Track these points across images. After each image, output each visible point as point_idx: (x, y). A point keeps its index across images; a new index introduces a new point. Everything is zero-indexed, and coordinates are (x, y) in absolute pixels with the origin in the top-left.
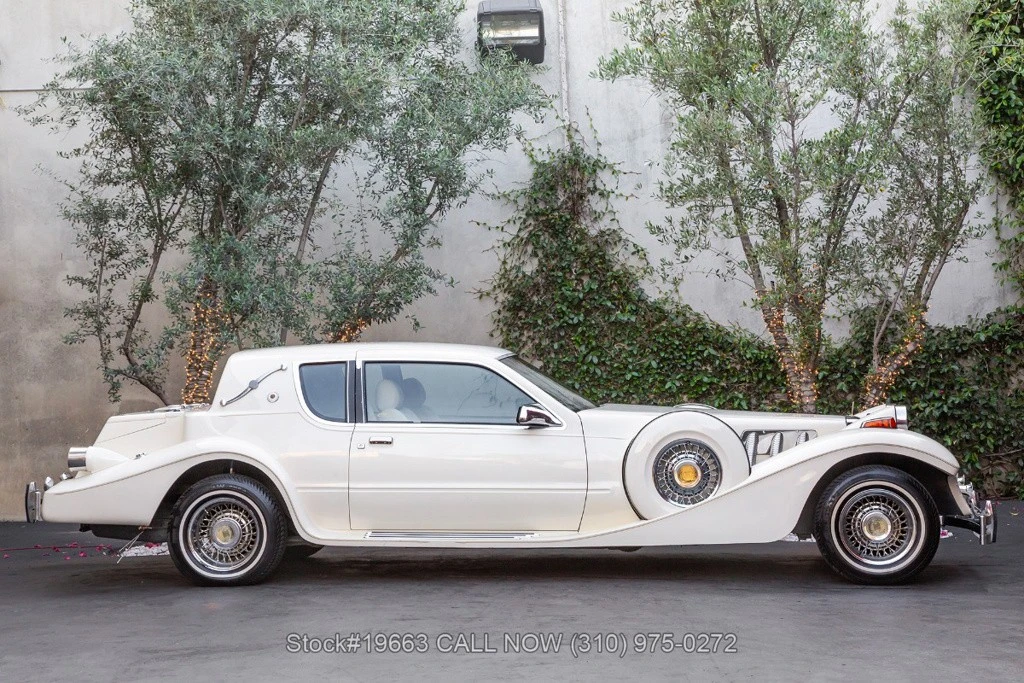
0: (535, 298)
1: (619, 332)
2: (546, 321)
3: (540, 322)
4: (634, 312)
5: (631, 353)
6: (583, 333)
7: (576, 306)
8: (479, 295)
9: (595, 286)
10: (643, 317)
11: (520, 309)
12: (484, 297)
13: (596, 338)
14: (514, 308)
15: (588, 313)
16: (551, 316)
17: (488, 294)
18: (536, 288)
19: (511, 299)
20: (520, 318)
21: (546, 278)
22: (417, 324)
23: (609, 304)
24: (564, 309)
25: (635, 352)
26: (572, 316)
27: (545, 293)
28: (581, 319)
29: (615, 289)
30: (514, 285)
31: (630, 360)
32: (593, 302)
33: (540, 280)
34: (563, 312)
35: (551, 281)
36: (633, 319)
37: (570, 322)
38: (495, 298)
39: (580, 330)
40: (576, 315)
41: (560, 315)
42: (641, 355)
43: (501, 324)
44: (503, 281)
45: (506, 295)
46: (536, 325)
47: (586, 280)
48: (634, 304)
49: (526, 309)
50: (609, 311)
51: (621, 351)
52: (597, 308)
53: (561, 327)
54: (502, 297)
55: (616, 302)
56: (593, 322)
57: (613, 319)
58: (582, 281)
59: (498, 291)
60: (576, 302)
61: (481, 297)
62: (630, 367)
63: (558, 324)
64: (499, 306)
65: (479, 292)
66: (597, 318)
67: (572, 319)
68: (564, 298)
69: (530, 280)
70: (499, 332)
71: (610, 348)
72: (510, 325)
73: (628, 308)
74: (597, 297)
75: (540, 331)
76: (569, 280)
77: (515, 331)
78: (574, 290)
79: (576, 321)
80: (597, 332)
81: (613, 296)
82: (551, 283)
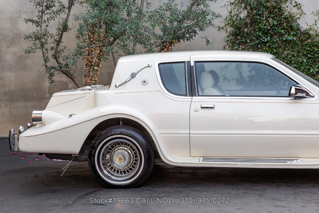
0: (246, 30)
1: (287, 45)
2: (251, 40)
3: (248, 41)
4: (294, 35)
5: (293, 56)
6: (270, 46)
7: (266, 33)
8: (218, 28)
9: (275, 23)
10: (299, 38)
11: (238, 35)
12: (221, 30)
13: (275, 48)
14: (235, 35)
15: (272, 36)
16: (254, 38)
17: (223, 28)
18: (246, 24)
19: (234, 30)
20: (238, 39)
21: (251, 20)
22: (208, 41)
23: (283, 31)
24: (260, 34)
25: (295, 55)
26: (264, 38)
27: (250, 27)
28: (269, 39)
29: (285, 24)
30: (235, 23)
31: (293, 59)
32: (274, 31)
33: (248, 21)
34: (260, 36)
35: (253, 21)
36: (295, 38)
37: (263, 41)
38: (226, 30)
39: (268, 45)
40: (266, 37)
41: (258, 37)
42: (298, 56)
43: (229, 43)
44: (230, 22)
45: (231, 28)
46: (246, 42)
47: (270, 20)
48: (295, 31)
49: (242, 35)
50: (282, 35)
51: (288, 54)
52: (276, 34)
53: (259, 43)
54: (230, 29)
55: (286, 31)
56: (275, 41)
57: (284, 39)
58: (268, 21)
59: (227, 26)
60: (266, 31)
61: (219, 30)
62: (293, 62)
63: (257, 42)
64: (228, 34)
65: (218, 27)
66: (276, 39)
67: (264, 39)
68: (260, 29)
69: (243, 21)
70: (228, 46)
71: (282, 53)
72: (233, 43)
73: (292, 33)
74: (276, 28)
75: (248, 45)
76: (262, 20)
77: (236, 46)
78: (265, 25)
79: (266, 40)
80: (276, 45)
81: (284, 28)
82: (254, 22)
